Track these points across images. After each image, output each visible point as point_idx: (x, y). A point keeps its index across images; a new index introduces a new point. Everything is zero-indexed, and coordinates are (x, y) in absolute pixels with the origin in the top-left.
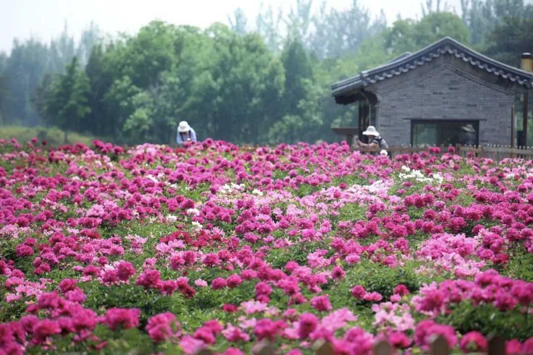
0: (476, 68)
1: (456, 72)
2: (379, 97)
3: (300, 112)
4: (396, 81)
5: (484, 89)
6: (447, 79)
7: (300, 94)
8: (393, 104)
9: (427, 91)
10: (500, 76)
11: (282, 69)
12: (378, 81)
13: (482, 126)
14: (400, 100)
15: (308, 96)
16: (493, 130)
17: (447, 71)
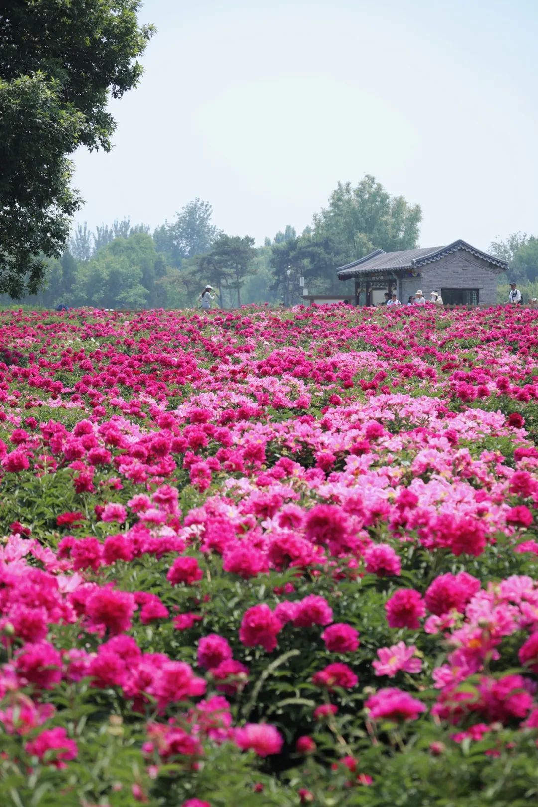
0: (477, 257)
1: (466, 260)
2: (423, 275)
3: (72, 291)
4: (432, 265)
5: (482, 270)
6: (461, 264)
7: (72, 281)
8: (431, 279)
9: (450, 272)
10: (491, 263)
11: (61, 267)
12: (423, 265)
13: (481, 292)
14: (435, 277)
15: (77, 282)
16: (487, 295)
17: (460, 259)
